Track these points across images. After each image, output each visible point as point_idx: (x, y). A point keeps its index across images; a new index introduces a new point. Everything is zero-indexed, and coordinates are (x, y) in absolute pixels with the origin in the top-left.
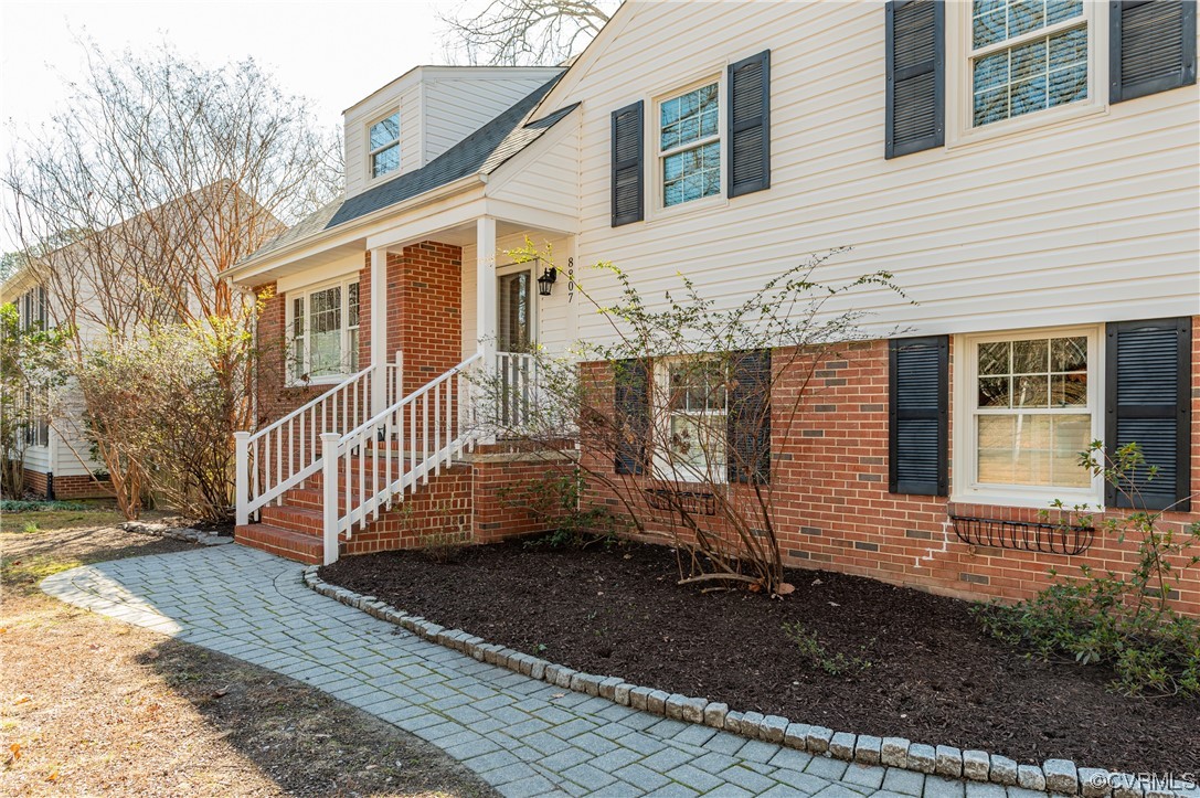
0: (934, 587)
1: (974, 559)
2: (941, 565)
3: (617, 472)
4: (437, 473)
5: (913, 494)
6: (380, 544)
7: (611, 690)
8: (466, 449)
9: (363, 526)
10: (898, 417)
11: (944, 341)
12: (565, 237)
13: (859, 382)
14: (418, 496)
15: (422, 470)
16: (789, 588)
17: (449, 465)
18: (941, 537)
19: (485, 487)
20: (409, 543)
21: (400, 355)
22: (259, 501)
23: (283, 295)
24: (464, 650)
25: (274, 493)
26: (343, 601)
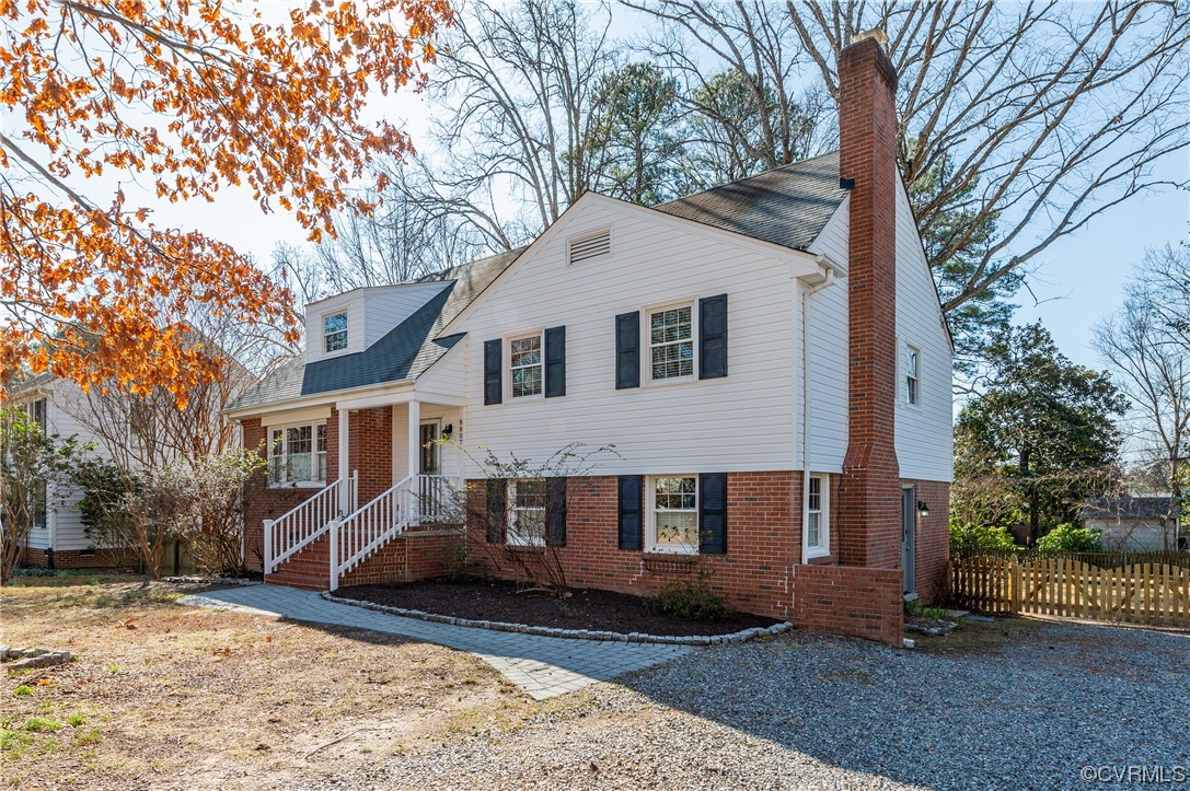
0: (638, 593)
1: (652, 578)
2: (640, 581)
3: (488, 541)
4: (388, 542)
5: (629, 549)
6: (358, 581)
7: (483, 624)
8: (403, 528)
9: (350, 570)
10: (622, 512)
11: (641, 478)
12: (457, 408)
13: (606, 495)
14: (379, 553)
15: (380, 540)
16: (570, 595)
17: (394, 538)
18: (639, 569)
19: (414, 550)
20: (374, 580)
21: (356, 472)
22: (278, 560)
23: (266, 427)
24: (419, 617)
25: (285, 555)
26: (350, 604)
